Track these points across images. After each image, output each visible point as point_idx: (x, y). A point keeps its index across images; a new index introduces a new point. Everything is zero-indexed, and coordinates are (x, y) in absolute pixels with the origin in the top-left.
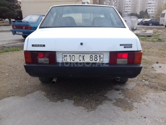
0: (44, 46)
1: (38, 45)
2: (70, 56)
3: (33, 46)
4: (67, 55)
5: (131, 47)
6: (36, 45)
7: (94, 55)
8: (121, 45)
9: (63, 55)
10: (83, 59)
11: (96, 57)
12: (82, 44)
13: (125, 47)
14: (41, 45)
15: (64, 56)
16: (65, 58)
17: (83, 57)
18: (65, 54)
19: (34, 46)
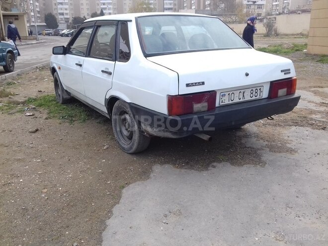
0: (203, 83)
1: (196, 83)
2: (229, 94)
3: (188, 85)
4: (225, 93)
5: (290, 73)
6: (192, 84)
7: (254, 89)
8: (282, 71)
9: (222, 94)
10: (243, 96)
11: (256, 91)
12: (247, 75)
13: (285, 74)
14: (199, 83)
15: (222, 96)
16: (224, 98)
17: (244, 93)
18: (224, 92)
19: (190, 86)
